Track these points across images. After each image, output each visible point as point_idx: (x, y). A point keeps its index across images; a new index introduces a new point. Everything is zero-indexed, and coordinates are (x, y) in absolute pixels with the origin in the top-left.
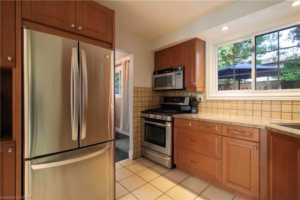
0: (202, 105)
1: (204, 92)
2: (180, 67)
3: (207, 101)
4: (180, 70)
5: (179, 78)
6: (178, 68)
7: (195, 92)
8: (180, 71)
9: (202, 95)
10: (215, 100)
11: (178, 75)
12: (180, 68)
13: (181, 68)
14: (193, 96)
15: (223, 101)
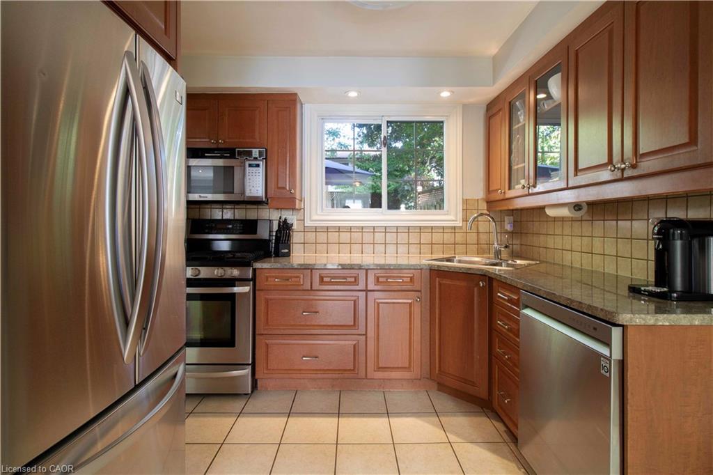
0: (296, 238)
1: (301, 209)
2: (257, 150)
3: (305, 230)
4: (257, 156)
5: (254, 174)
6: (251, 151)
7: (278, 209)
8: (256, 159)
9: (295, 217)
10: (322, 227)
11: (251, 169)
12: (255, 152)
13: (260, 152)
14: (283, 219)
15: (339, 230)
